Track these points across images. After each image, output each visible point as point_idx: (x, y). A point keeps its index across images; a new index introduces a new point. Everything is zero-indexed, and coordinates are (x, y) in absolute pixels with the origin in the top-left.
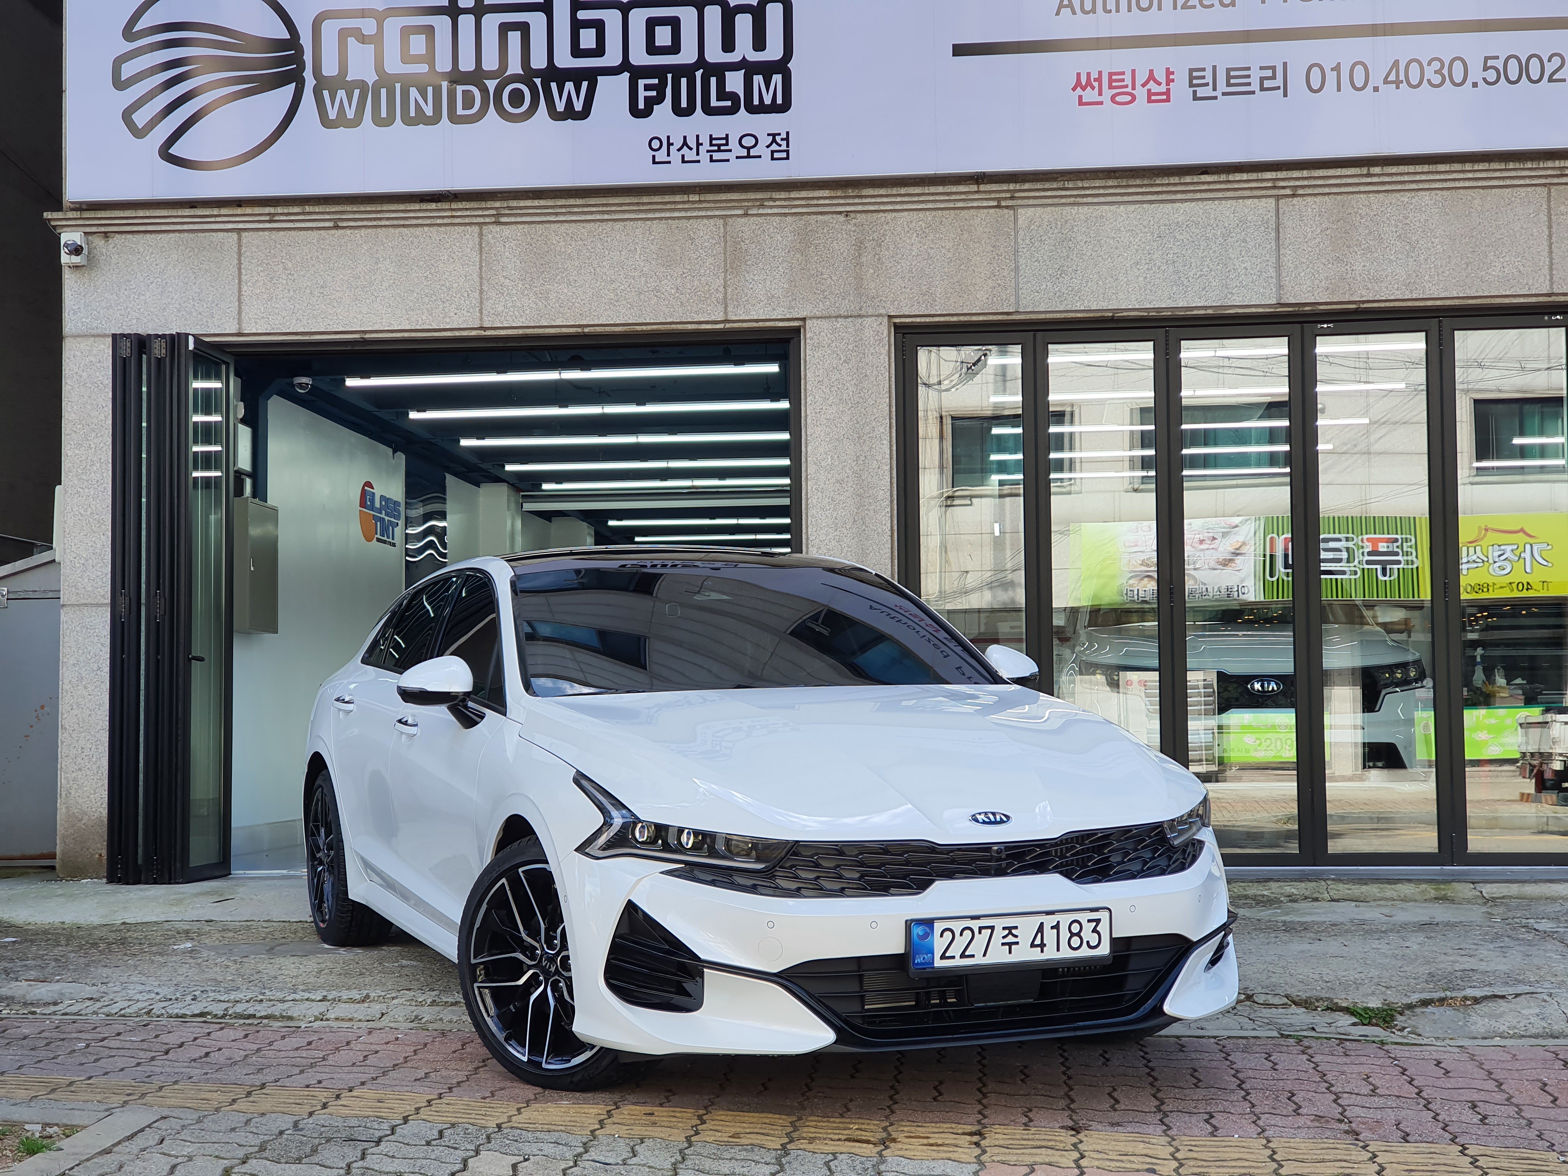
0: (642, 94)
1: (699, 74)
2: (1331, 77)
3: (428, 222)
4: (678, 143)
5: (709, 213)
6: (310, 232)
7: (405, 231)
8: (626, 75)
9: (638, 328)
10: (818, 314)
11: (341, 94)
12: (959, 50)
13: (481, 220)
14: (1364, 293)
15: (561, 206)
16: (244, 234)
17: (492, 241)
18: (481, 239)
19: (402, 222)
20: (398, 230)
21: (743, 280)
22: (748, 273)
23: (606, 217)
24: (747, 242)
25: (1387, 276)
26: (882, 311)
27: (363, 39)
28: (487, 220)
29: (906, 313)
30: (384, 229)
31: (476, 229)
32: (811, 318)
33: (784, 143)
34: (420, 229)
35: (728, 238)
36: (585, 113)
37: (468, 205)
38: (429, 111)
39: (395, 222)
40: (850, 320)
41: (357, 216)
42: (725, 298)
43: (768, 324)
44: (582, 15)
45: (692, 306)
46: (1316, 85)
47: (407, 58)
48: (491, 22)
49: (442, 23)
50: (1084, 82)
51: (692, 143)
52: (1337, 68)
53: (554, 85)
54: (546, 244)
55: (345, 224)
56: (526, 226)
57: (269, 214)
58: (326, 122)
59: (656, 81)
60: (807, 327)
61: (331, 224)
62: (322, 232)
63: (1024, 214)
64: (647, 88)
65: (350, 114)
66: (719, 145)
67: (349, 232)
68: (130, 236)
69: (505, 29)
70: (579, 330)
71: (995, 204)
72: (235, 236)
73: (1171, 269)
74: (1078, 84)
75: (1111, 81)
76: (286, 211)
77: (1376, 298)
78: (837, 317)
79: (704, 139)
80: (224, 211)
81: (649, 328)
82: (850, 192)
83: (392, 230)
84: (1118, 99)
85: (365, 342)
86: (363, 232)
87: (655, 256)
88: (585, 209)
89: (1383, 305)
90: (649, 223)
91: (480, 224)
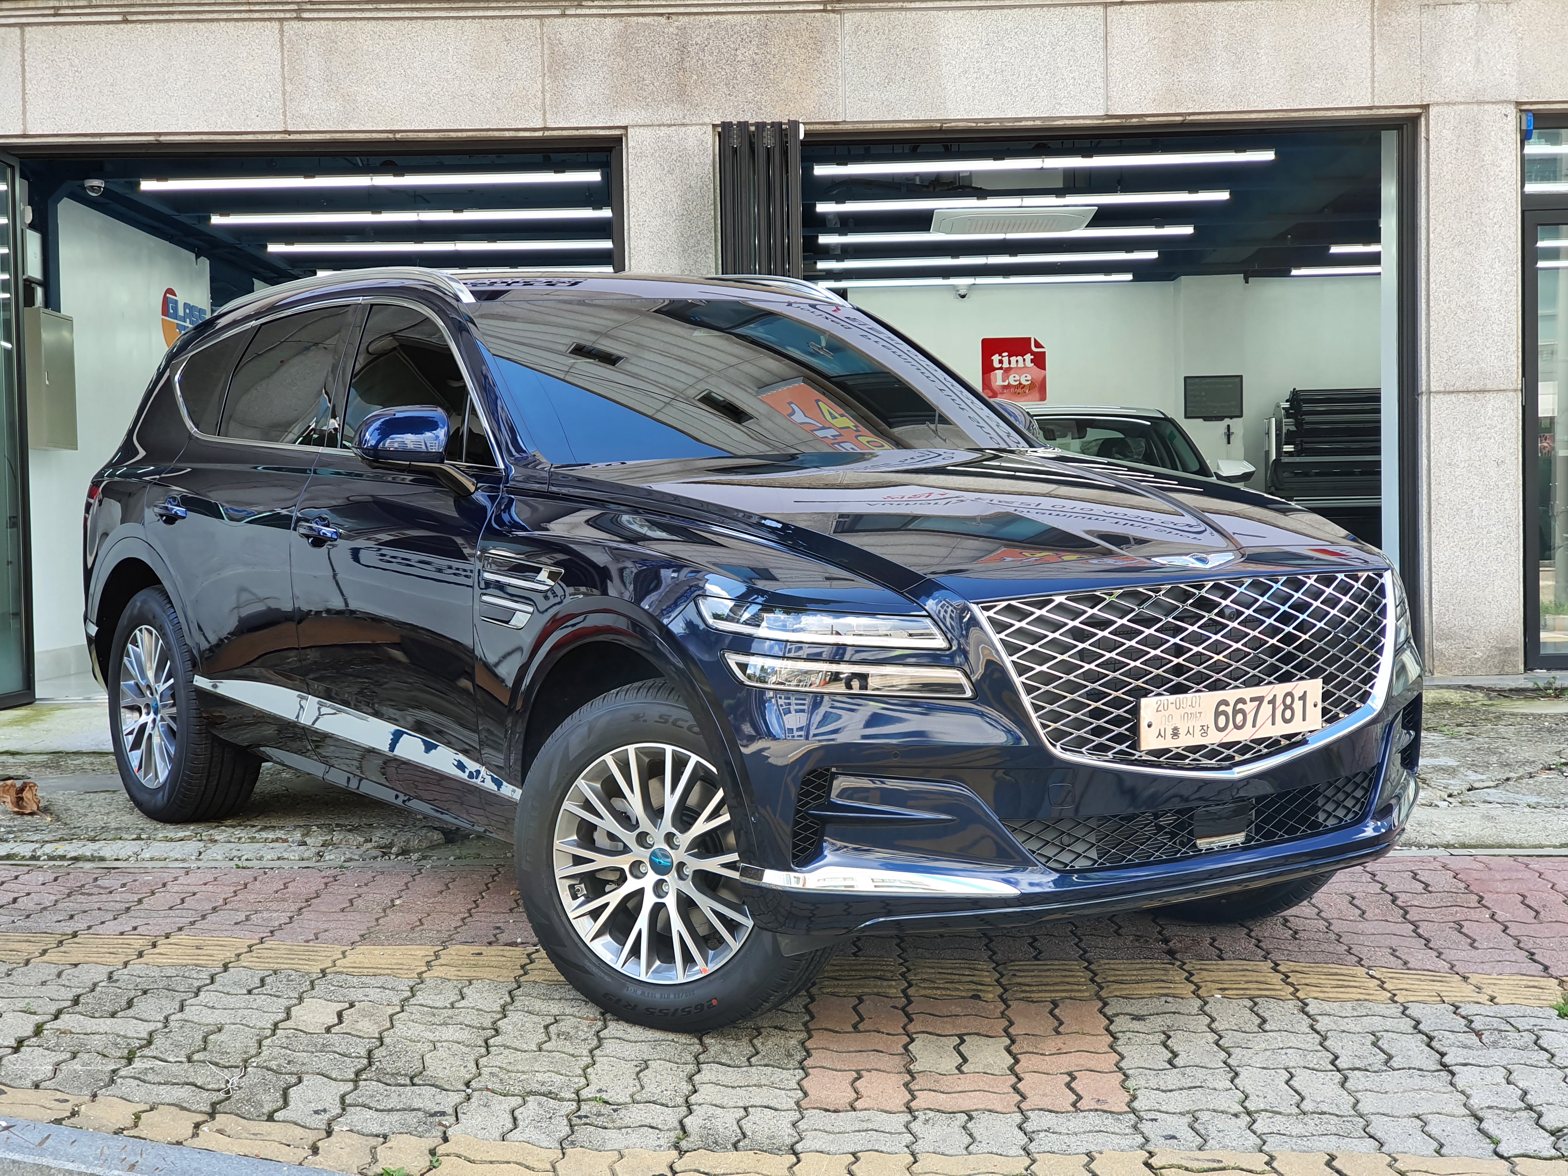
3: (225, 16)
5: (524, 13)
6: (97, 26)
7: (200, 25)
9: (453, 135)
10: (640, 122)
13: (282, 15)
14: (1190, 105)
16: (27, 30)
17: (294, 38)
18: (282, 35)
19: (196, 16)
20: (192, 25)
21: (562, 85)
22: (567, 77)
23: (416, 14)
24: (565, 44)
25: (1212, 88)
26: (707, 120)
28: (288, 15)
30: (177, 24)
31: (276, 25)
32: (633, 126)
34: (215, 24)
35: (545, 39)
39: (189, 16)
40: (674, 128)
41: (148, 9)
42: (543, 103)
43: (589, 132)
45: (508, 112)
54: (352, 42)
55: (134, 18)
56: (330, 23)
57: (53, 7)
60: (629, 135)
61: (119, 18)
62: (110, 26)
63: (851, 20)
67: (139, 26)
70: (391, 136)
71: (821, 7)
72: (17, 31)
73: (999, 77)
76: (71, 4)
77: (1202, 111)
78: (659, 125)
80: (6, 5)
81: (465, 134)
83: (185, 25)
85: (160, 144)
86: (154, 26)
87: (468, 58)
89: (1208, 117)
90: (461, 21)
91: (280, 20)
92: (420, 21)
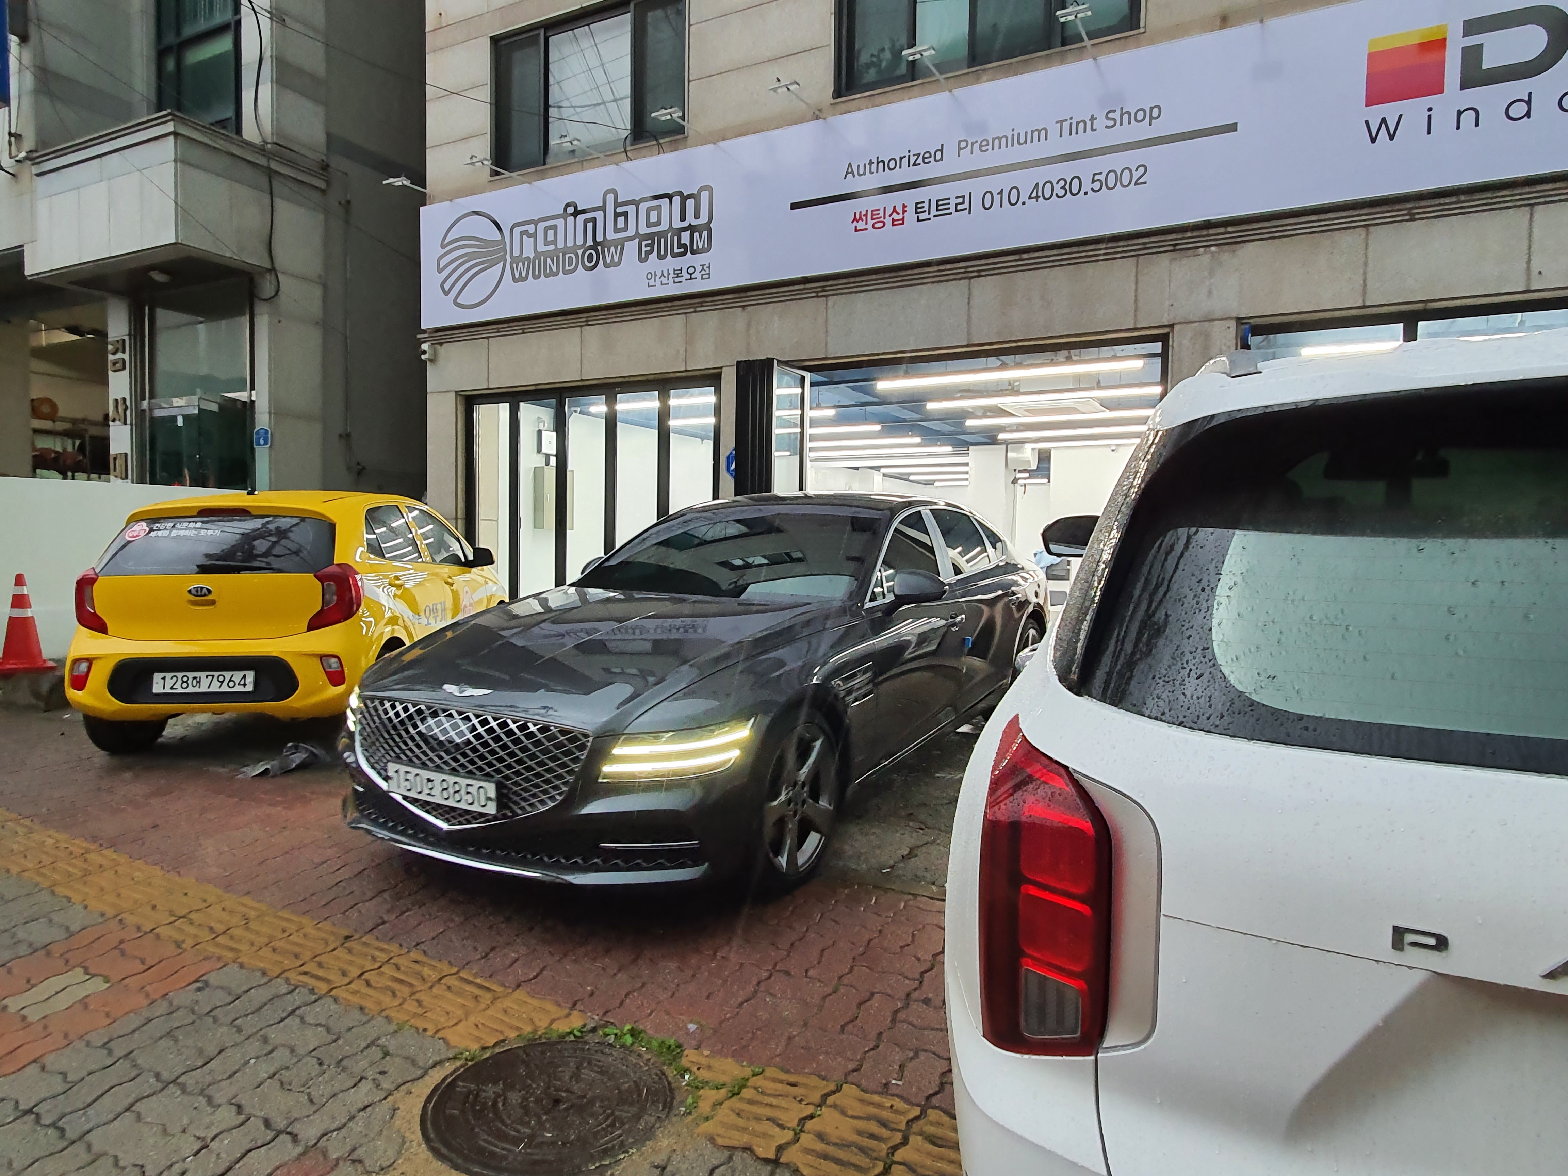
0: (644, 249)
1: (669, 235)
2: (997, 198)
4: (659, 275)
5: (678, 312)
6: (514, 336)
7: (551, 332)
8: (637, 240)
9: (649, 376)
10: (728, 364)
11: (520, 265)
12: (795, 206)
16: (491, 339)
20: (548, 332)
21: (694, 347)
22: (697, 343)
24: (696, 326)
25: (1032, 323)
27: (529, 236)
30: (542, 332)
31: (579, 329)
32: (725, 367)
33: (707, 270)
34: (557, 331)
35: (688, 325)
36: (619, 264)
37: (573, 317)
38: (554, 269)
39: (546, 328)
42: (686, 358)
43: (706, 371)
44: (619, 210)
45: (671, 363)
46: (987, 206)
47: (546, 243)
48: (581, 218)
49: (560, 222)
50: (858, 217)
51: (666, 274)
52: (1001, 193)
53: (606, 249)
54: (608, 334)
58: (515, 280)
59: (650, 242)
60: (723, 372)
61: (520, 331)
62: (519, 335)
63: (832, 300)
64: (646, 246)
65: (524, 275)
66: (678, 273)
67: (529, 334)
68: (449, 344)
69: (586, 222)
70: (623, 379)
71: (814, 295)
72: (486, 340)
74: (855, 219)
75: (872, 215)
76: (503, 326)
77: (1026, 338)
79: (671, 272)
80: (481, 329)
81: (653, 376)
82: (742, 295)
83: (545, 332)
84: (877, 225)
86: (534, 334)
87: (655, 337)
88: (623, 314)
89: (1031, 342)
90: (652, 319)
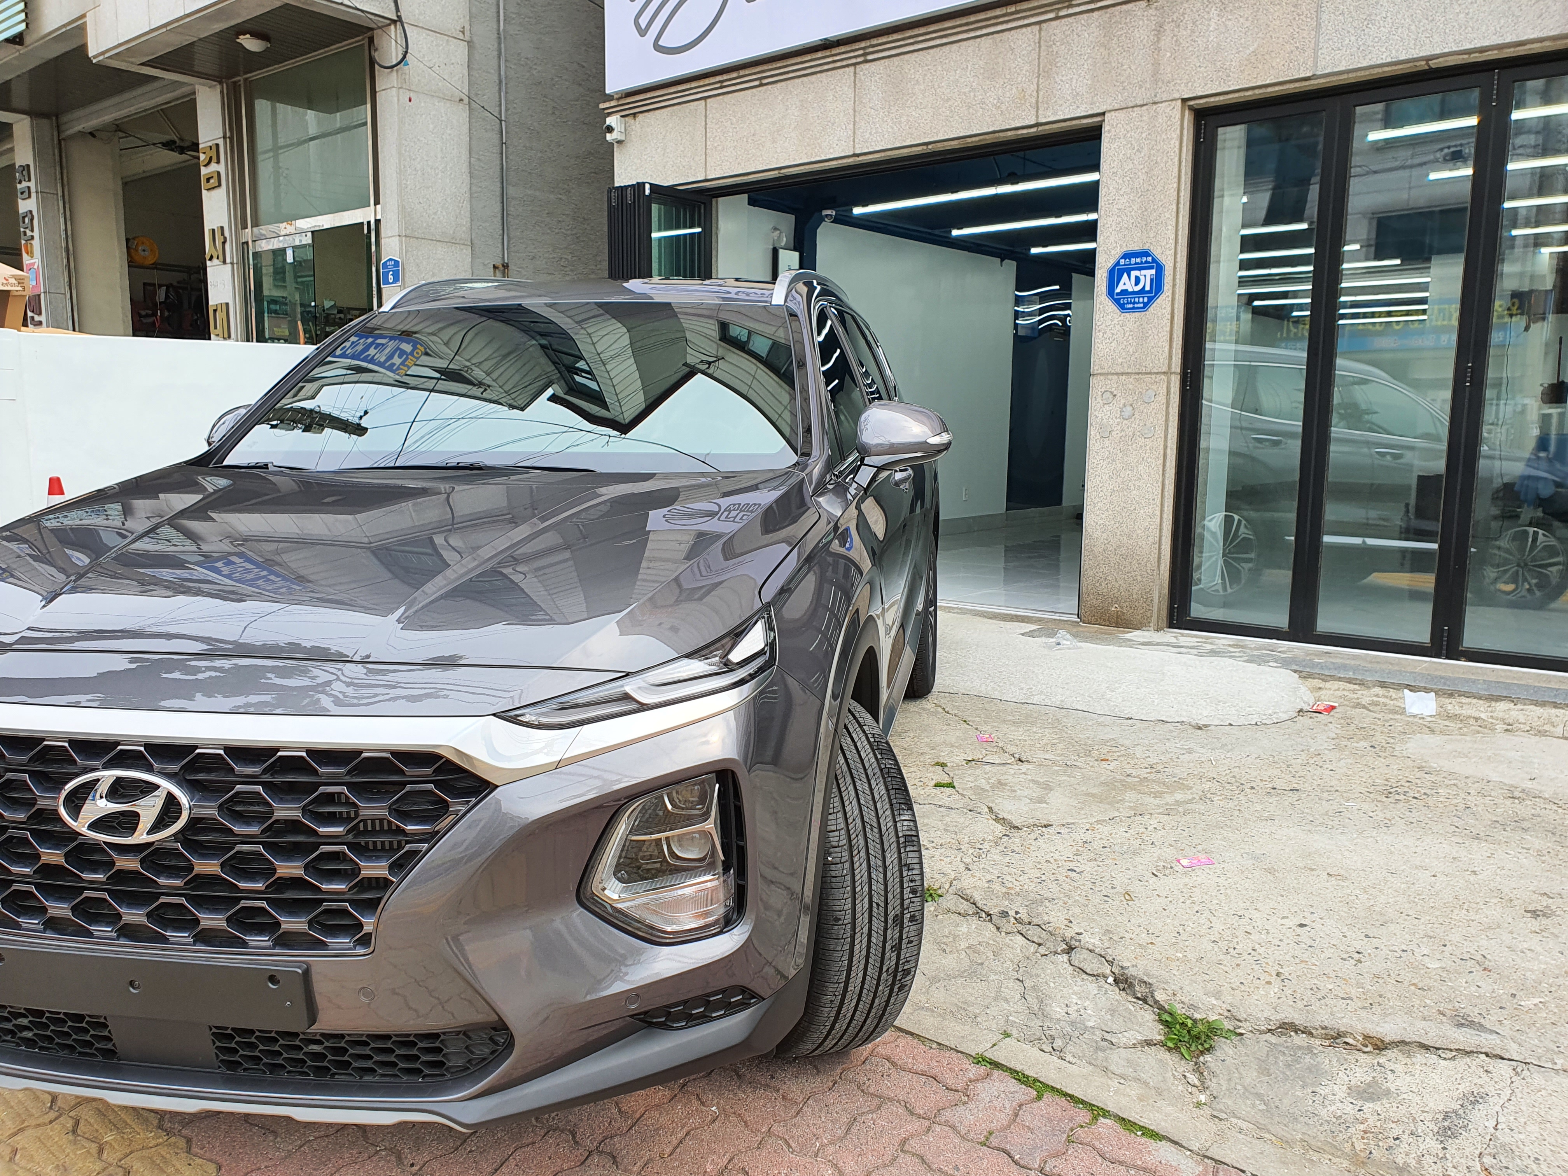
3: (819, 69)
5: (1026, 22)
6: (746, 92)
7: (805, 79)
9: (969, 140)
10: (1117, 106)
13: (854, 61)
15: (910, 37)
16: (709, 100)
17: (863, 78)
18: (855, 77)
19: (802, 73)
20: (801, 79)
21: (1053, 81)
22: (1057, 74)
23: (945, 40)
24: (1058, 44)
26: (1177, 96)
28: (859, 60)
29: (1200, 94)
30: (790, 81)
31: (852, 69)
32: (1110, 111)
34: (815, 76)
35: (1042, 43)
37: (843, 49)
39: (798, 74)
40: (1144, 108)
41: (772, 73)
42: (1037, 101)
43: (1074, 122)
45: (1010, 113)
54: (901, 74)
55: (766, 81)
56: (886, 60)
57: (720, 82)
60: (1107, 120)
61: (757, 83)
62: (753, 90)
67: (770, 87)
68: (646, 114)
70: (925, 148)
72: (703, 102)
76: (728, 77)
78: (1133, 107)
80: (694, 84)
81: (977, 139)
83: (797, 80)
86: (779, 85)
87: (982, 71)
88: (928, 37)
90: (978, 40)
91: (855, 65)
92: (949, 46)
